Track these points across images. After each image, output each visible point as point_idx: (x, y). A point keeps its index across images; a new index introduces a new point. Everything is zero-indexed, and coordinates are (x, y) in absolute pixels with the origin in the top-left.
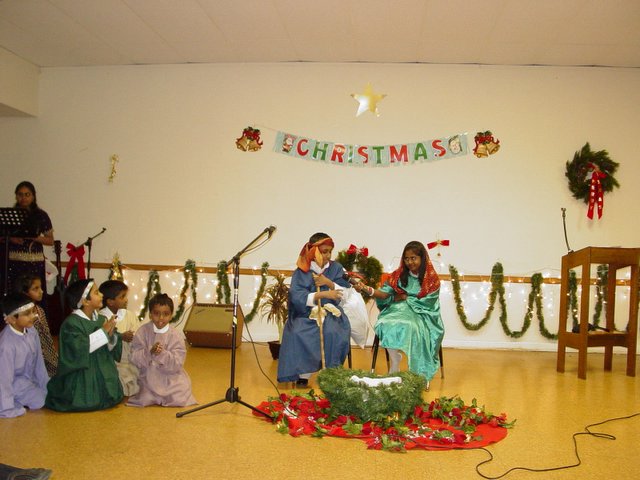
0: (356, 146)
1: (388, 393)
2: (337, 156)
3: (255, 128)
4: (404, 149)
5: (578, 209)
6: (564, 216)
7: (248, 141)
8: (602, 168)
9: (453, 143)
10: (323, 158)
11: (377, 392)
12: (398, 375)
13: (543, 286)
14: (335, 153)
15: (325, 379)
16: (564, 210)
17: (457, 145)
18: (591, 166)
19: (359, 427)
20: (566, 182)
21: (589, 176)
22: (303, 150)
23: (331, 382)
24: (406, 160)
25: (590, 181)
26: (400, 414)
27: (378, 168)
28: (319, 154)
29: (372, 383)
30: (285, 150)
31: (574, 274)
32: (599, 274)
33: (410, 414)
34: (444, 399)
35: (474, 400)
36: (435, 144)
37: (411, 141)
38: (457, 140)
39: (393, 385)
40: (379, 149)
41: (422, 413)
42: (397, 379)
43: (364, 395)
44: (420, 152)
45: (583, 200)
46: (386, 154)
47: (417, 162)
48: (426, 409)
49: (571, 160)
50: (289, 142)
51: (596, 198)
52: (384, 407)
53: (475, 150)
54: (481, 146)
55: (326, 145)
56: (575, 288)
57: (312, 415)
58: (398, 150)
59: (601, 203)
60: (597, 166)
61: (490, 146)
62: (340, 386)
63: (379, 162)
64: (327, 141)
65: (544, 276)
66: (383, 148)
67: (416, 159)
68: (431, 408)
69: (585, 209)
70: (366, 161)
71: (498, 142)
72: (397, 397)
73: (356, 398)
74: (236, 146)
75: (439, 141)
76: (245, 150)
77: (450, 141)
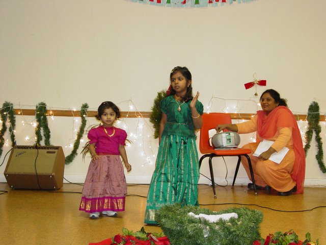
1: (228, 229)
11: (217, 227)
12: (234, 211)
15: (165, 217)
24: (224, 1)
27: (197, 9)
29: (212, 219)
34: (279, 233)
35: (308, 235)
39: (232, 220)
42: (234, 215)
43: (204, 231)
47: (234, 2)
63: (197, 2)
68: (267, 243)
70: (185, 2)
72: (238, 232)
73: (197, 233)
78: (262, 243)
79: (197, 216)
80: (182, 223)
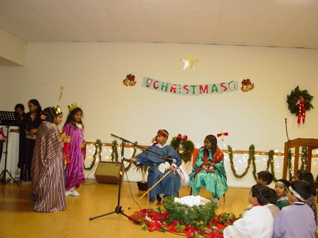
0: (183, 85)
1: (198, 210)
2: (173, 90)
3: (132, 75)
4: (206, 87)
5: (293, 119)
6: (286, 122)
7: (129, 81)
8: (305, 98)
9: (231, 85)
10: (166, 90)
11: (192, 209)
13: (275, 156)
14: (172, 88)
15: (167, 202)
16: (286, 119)
17: (233, 86)
18: (300, 97)
19: (183, 227)
20: (287, 105)
21: (298, 102)
22: (156, 86)
23: (169, 204)
24: (207, 92)
25: (299, 105)
26: (204, 221)
27: (194, 97)
28: (164, 88)
30: (147, 86)
31: (290, 151)
32: (303, 151)
33: (209, 221)
34: (225, 213)
35: (240, 215)
36: (222, 85)
37: (210, 83)
38: (233, 83)
40: (194, 87)
41: (214, 220)
43: (186, 211)
44: (215, 88)
45: (295, 114)
46: (197, 89)
47: (213, 94)
48: (216, 218)
49: (289, 94)
50: (149, 82)
51: (302, 113)
52: (196, 217)
53: (242, 88)
54: (245, 86)
55: (168, 84)
56: (291, 158)
57: (159, 220)
58: (204, 87)
59: (304, 116)
60: (302, 98)
61: (249, 86)
62: (174, 206)
63: (194, 93)
64: (168, 82)
65: (275, 152)
66: (196, 86)
67: (212, 92)
68: (219, 218)
69: (296, 119)
70: (187, 93)
71: (253, 84)
72: (202, 212)
73: (182, 212)
74: (123, 83)
75: (224, 83)
76: (127, 86)
77: (229, 84)
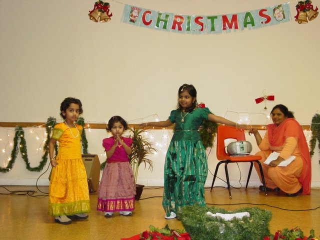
0: (194, 16)
1: (241, 226)
2: (177, 26)
3: (105, 2)
4: (235, 17)
7: (99, 14)
9: (277, 12)
10: (165, 27)
11: (231, 225)
12: (246, 210)
14: (175, 22)
15: (186, 215)
17: (281, 13)
22: (148, 21)
23: (192, 218)
24: (236, 27)
27: (213, 35)
28: (162, 24)
29: (227, 217)
30: (132, 21)
34: (286, 230)
35: (312, 231)
36: (261, 13)
37: (240, 10)
38: (281, 8)
39: (245, 219)
40: (212, 18)
42: (246, 214)
43: (220, 228)
44: (249, 20)
46: (219, 23)
47: (245, 29)
50: (135, 13)
53: (297, 17)
54: (302, 14)
58: (230, 19)
61: (310, 13)
62: (200, 221)
63: (213, 29)
64: (168, 12)
66: (216, 17)
67: (245, 26)
68: (276, 238)
70: (202, 30)
71: (317, 9)
72: (250, 229)
73: (214, 230)
74: (89, 17)
75: (265, 10)
76: (97, 21)
77: (274, 10)
78: (271, 239)
79: (214, 215)
80: (201, 221)
